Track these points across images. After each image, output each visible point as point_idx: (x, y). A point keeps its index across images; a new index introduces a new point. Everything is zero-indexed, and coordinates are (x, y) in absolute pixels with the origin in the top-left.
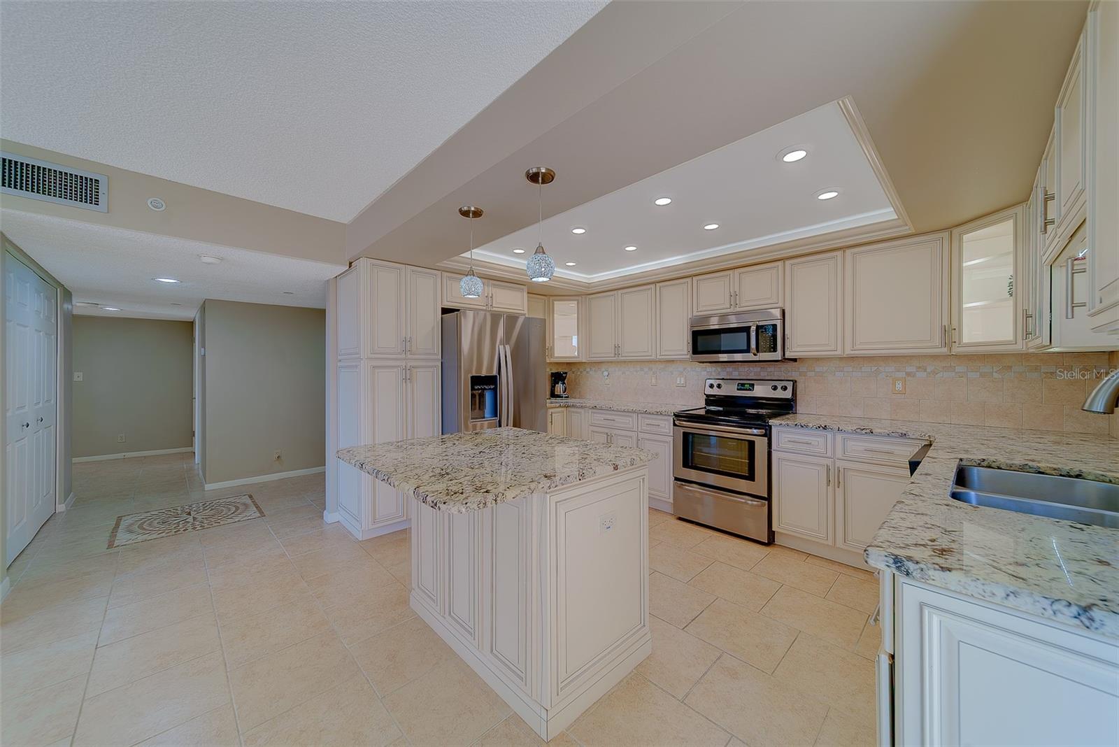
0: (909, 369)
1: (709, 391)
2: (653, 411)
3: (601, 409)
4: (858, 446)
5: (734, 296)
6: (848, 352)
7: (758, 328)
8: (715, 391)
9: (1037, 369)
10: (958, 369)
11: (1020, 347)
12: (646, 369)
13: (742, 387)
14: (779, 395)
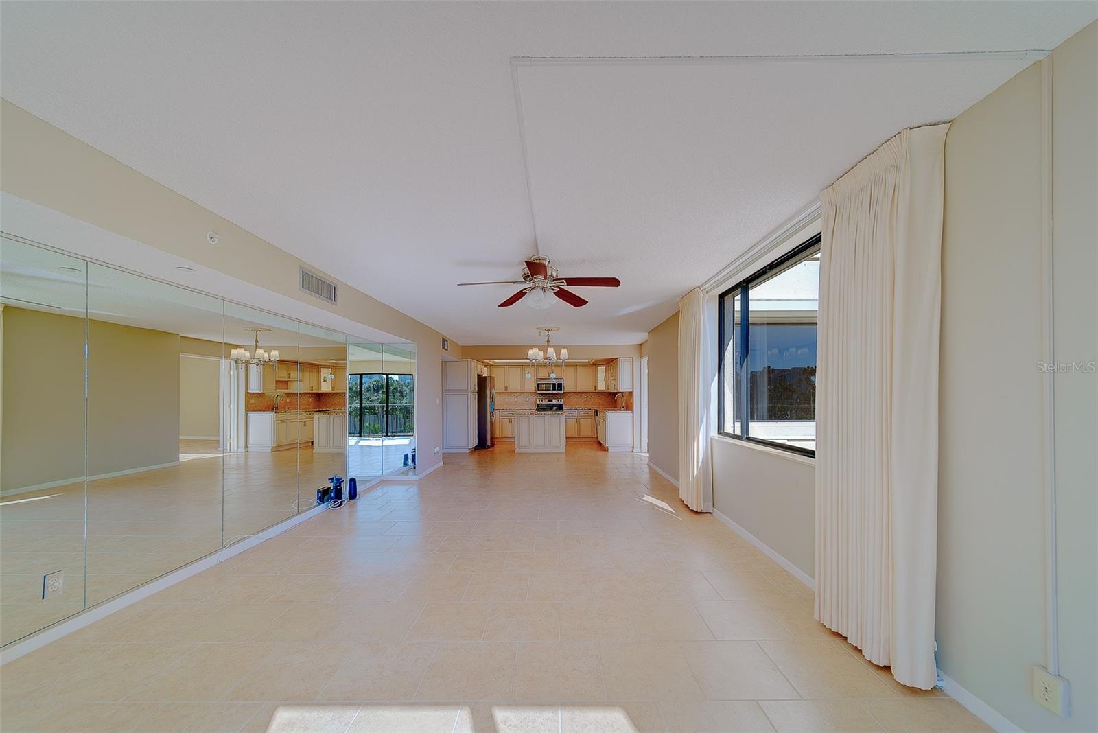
0: (586, 395)
1: (538, 402)
2: (529, 409)
3: (509, 410)
5: (549, 374)
6: (578, 391)
7: (558, 384)
8: (541, 403)
9: (604, 395)
10: (594, 395)
11: (606, 391)
12: (513, 395)
13: (549, 401)
14: (559, 402)
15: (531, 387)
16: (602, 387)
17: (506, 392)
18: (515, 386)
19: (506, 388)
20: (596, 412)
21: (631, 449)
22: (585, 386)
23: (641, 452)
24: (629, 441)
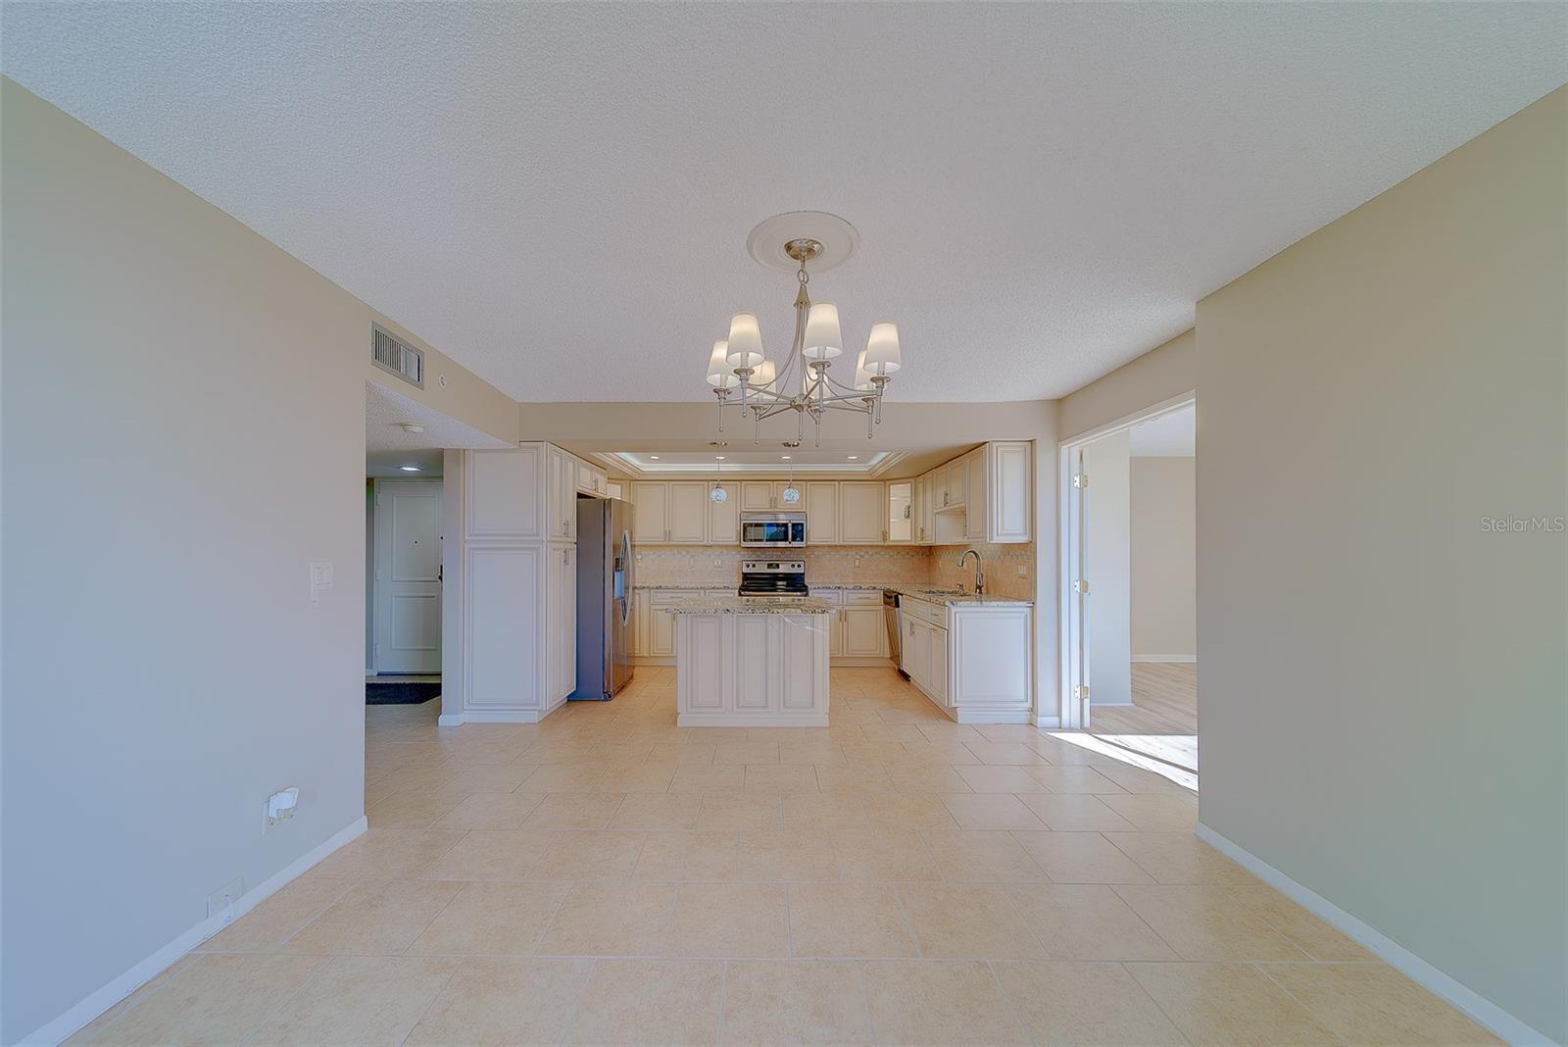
0: (862, 553)
1: (745, 570)
2: (721, 586)
3: (667, 588)
4: (854, 596)
5: (773, 501)
6: (841, 543)
7: (793, 525)
8: (751, 570)
9: (908, 553)
10: (882, 553)
11: (913, 543)
12: (684, 553)
13: (770, 566)
14: (796, 570)
15: (729, 532)
16: (900, 532)
17: (667, 545)
18: (688, 529)
19: (668, 534)
20: (892, 599)
21: (1024, 718)
22: (858, 529)
23: (1060, 729)
24: (1019, 690)
